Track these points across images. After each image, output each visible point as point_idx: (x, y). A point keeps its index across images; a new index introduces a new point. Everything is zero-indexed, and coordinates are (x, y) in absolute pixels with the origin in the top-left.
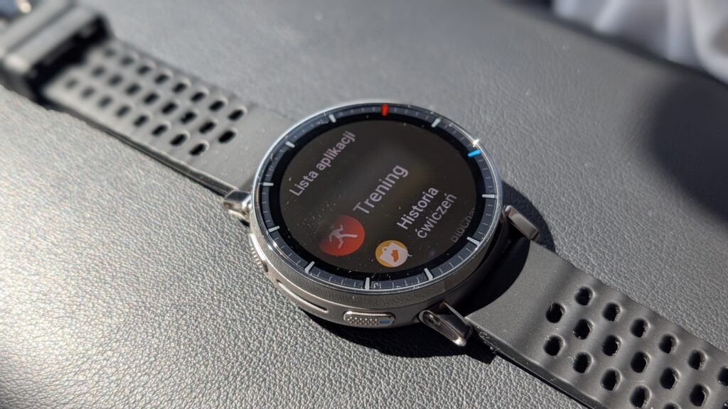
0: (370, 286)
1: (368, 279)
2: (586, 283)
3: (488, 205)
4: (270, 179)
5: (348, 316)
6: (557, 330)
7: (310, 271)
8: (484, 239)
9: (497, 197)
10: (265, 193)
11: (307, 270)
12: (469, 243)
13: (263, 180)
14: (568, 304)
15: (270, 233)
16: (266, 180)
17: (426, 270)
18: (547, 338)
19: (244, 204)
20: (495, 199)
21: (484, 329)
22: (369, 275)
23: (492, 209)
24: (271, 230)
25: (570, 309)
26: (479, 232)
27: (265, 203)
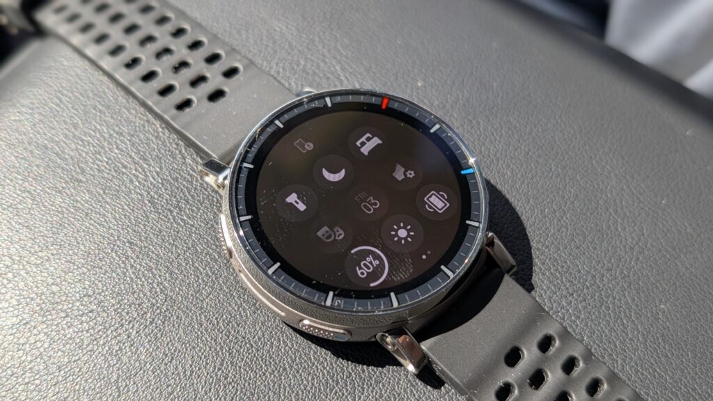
0: (332, 302)
1: (331, 294)
2: (552, 330)
3: (470, 234)
4: (250, 161)
5: (304, 325)
6: (512, 375)
7: (274, 273)
8: (458, 271)
9: (481, 226)
10: (244, 176)
11: (270, 271)
12: (442, 272)
13: (243, 160)
14: (528, 350)
15: (240, 222)
16: (246, 160)
17: (392, 294)
18: (500, 383)
19: (221, 177)
20: (478, 227)
21: (439, 363)
22: (334, 289)
23: (473, 239)
24: (242, 219)
25: (530, 354)
26: (454, 262)
27: (242, 186)
